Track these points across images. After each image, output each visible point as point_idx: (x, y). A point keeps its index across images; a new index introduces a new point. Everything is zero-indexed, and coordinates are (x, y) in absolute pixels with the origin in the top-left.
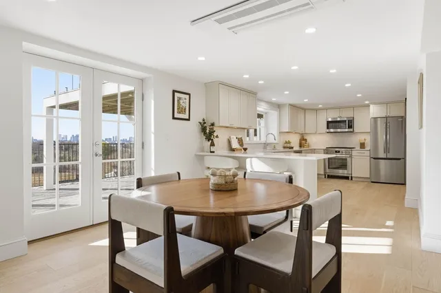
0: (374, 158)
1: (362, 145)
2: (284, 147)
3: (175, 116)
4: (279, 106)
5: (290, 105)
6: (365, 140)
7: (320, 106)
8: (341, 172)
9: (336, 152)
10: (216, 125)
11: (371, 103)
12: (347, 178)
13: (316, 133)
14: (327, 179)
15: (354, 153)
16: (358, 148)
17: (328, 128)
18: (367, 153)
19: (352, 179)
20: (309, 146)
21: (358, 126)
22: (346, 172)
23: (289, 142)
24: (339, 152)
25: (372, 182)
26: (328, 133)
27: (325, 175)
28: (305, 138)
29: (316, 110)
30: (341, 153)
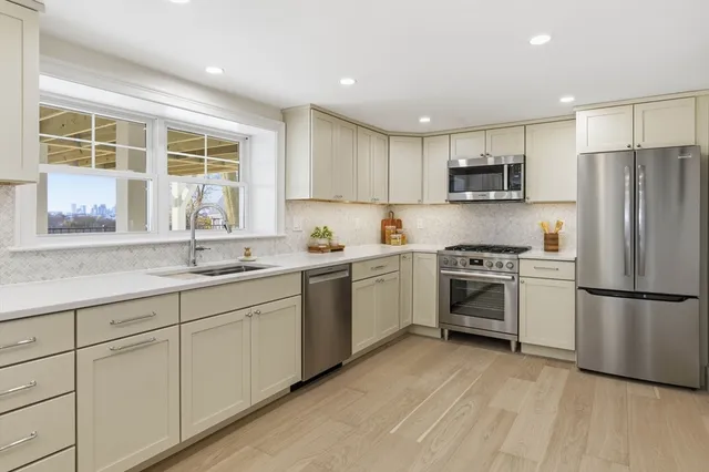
0: (591, 292)
1: (551, 242)
2: (312, 249)
4: (284, 116)
5: (314, 108)
6: (559, 225)
8: (494, 328)
9: (472, 262)
11: (582, 107)
12: (505, 344)
13: (420, 204)
14: (446, 344)
15: (526, 268)
16: (538, 251)
17: (451, 190)
18: (568, 271)
19: (518, 349)
20: (404, 240)
21: (539, 183)
22: (495, 325)
23: (327, 233)
24: (481, 263)
25: (582, 370)
26: (452, 202)
27: (442, 331)
28: (396, 217)
29: (422, 137)
30: (485, 266)
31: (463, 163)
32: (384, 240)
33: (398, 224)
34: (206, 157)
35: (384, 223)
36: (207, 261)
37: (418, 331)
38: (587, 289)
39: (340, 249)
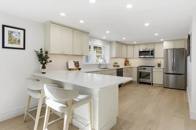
0: (166, 73)
1: (159, 65)
3: (5, 46)
6: (161, 62)
7: (135, 43)
8: (147, 81)
9: (144, 69)
10: (49, 53)
11: (165, 41)
12: (150, 84)
13: (133, 58)
14: (138, 84)
15: (154, 70)
16: (157, 67)
17: (139, 55)
18: (162, 70)
19: (153, 85)
20: (129, 65)
21: (156, 54)
22: (148, 80)
23: (117, 63)
24: (145, 69)
25: (164, 87)
26: (140, 58)
27: (138, 82)
28: (128, 61)
29: (134, 45)
30: (146, 70)
31: (141, 50)
32: (125, 65)
33: (128, 62)
34: (98, 50)
35: (125, 62)
36: (101, 67)
37: (133, 82)
38: (165, 73)
39: (119, 66)
